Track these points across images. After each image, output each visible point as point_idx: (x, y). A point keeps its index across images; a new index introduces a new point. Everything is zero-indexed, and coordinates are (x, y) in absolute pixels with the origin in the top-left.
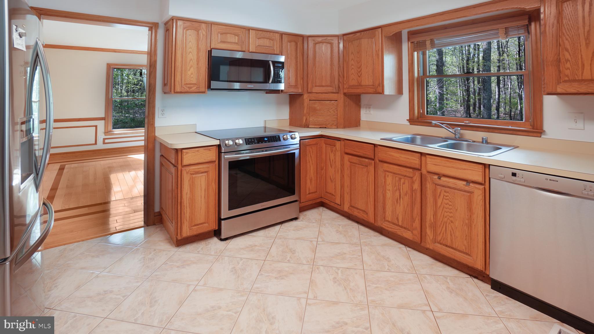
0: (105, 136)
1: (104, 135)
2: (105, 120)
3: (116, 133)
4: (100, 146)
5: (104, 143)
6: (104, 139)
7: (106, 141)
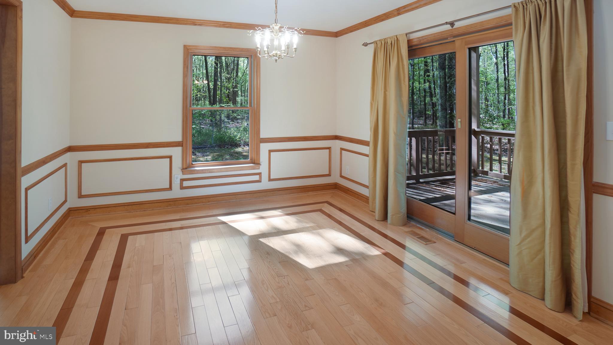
0: (183, 174)
1: (181, 173)
2: (182, 146)
3: (199, 170)
4: (177, 193)
5: (182, 188)
6: (182, 180)
7: (186, 184)
